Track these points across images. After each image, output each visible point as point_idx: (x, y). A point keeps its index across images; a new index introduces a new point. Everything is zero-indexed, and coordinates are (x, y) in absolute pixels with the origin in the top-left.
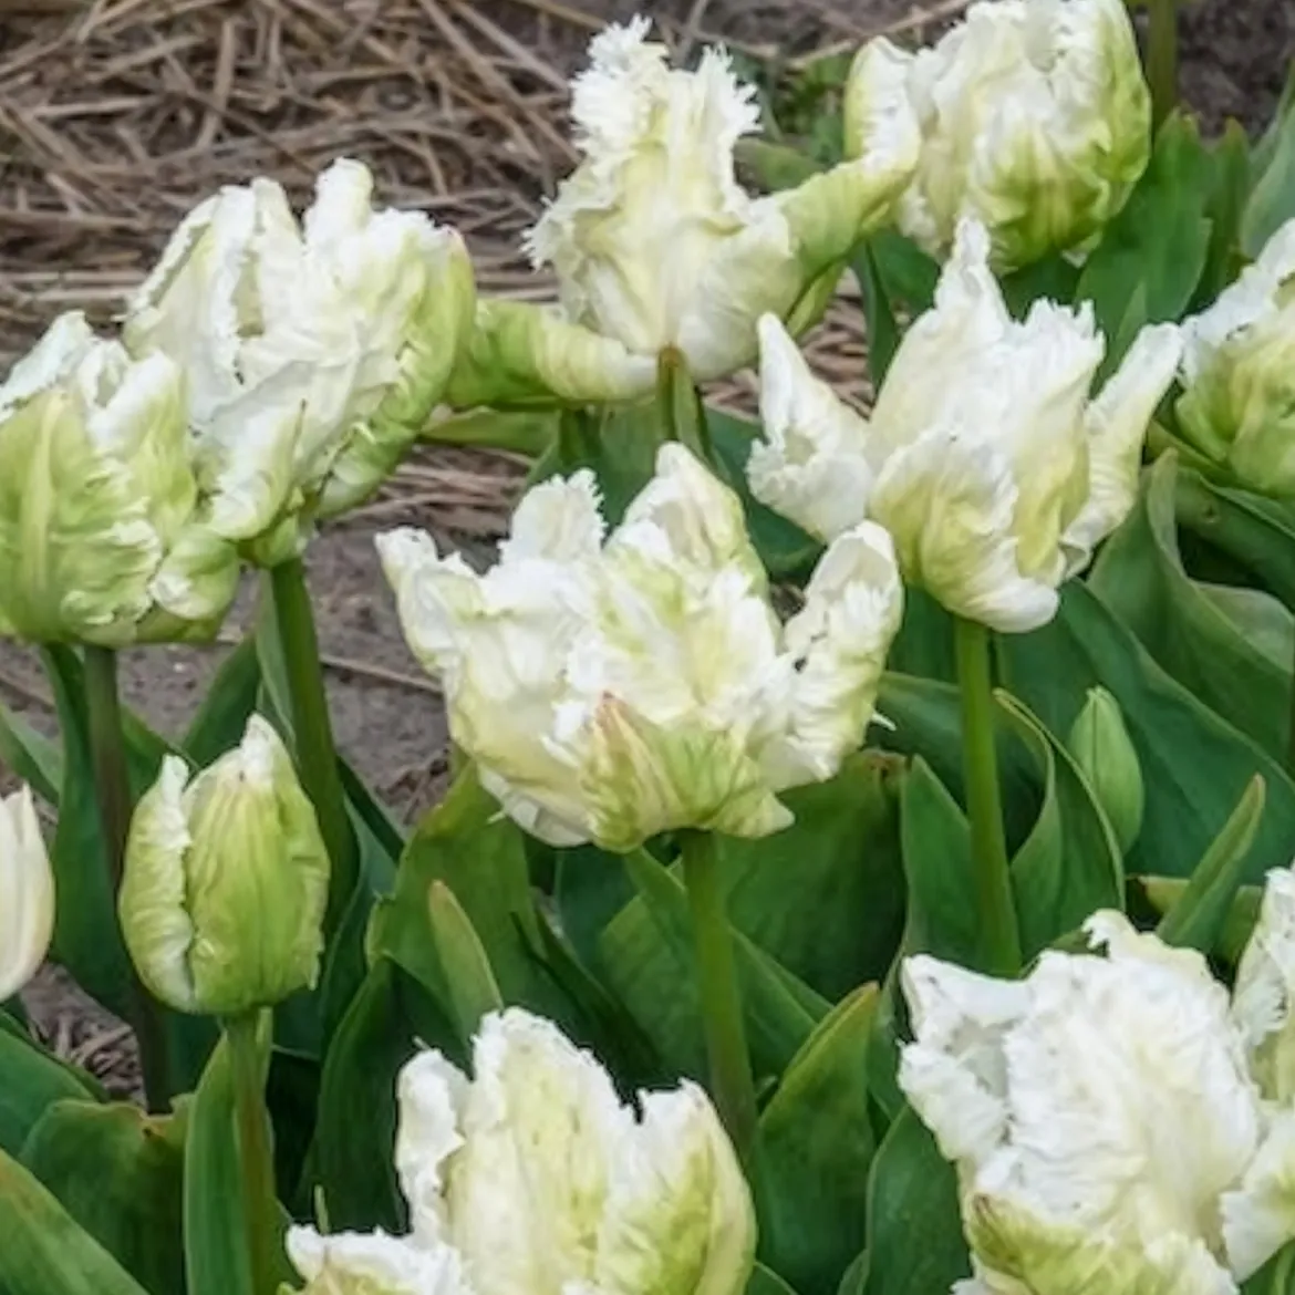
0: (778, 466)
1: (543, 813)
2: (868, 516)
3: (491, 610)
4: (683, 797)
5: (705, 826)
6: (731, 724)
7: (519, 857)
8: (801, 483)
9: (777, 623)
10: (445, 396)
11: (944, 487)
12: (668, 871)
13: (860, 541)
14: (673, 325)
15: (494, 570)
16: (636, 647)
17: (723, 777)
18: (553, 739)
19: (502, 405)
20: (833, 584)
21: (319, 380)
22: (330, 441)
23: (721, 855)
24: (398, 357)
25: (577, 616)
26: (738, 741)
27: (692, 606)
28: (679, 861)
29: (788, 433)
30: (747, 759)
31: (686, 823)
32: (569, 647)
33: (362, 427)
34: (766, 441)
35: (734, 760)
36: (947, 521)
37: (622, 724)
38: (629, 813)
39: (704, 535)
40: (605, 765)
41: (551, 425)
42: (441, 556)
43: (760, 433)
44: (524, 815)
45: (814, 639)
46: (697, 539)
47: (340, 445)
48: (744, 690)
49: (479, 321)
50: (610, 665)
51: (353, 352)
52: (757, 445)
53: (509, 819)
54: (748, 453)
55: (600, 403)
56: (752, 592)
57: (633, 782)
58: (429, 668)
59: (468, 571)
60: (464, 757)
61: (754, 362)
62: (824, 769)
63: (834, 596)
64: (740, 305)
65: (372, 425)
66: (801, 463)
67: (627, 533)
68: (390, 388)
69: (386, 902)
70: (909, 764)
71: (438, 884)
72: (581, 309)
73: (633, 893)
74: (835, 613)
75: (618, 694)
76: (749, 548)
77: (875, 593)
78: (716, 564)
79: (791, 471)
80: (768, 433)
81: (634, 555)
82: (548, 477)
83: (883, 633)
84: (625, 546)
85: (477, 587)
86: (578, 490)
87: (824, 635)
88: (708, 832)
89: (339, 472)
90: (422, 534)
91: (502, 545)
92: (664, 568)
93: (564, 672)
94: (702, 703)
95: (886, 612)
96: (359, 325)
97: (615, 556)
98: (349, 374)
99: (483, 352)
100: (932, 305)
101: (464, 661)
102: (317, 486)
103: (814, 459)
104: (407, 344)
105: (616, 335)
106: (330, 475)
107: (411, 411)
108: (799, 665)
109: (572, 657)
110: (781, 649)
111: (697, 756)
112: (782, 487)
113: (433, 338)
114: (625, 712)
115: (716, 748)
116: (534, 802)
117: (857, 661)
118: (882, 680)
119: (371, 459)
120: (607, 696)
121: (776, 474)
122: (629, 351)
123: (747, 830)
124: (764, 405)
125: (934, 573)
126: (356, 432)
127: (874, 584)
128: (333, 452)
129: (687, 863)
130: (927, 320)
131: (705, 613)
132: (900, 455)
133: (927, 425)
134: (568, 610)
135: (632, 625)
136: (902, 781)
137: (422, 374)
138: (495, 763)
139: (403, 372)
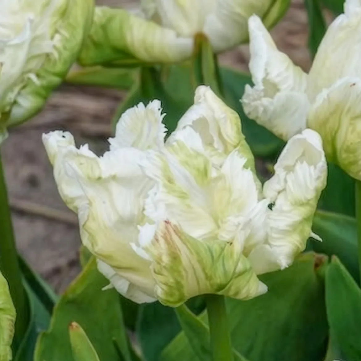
0: (259, 98)
1: (132, 286)
2: (308, 127)
3: (105, 175)
4: (208, 278)
5: (220, 293)
6: (233, 239)
7: (118, 311)
8: (272, 108)
9: (259, 183)
10: (78, 59)
11: (349, 110)
12: (199, 318)
13: (305, 140)
14: (202, 22)
15: (106, 154)
16: (183, 196)
17: (230, 266)
18: (138, 245)
19: (108, 64)
20: (290, 162)
21: (9, 52)
22: (15, 84)
23: (228, 308)
24: (52, 38)
25: (151, 179)
26: (238, 247)
27: (213, 174)
28: (205, 313)
29: (265, 81)
30: (243, 257)
31: (209, 291)
32: (147, 196)
33: (33, 77)
34: (252, 85)
35: (235, 257)
36: (350, 129)
37: (175, 238)
38: (179, 285)
39: (220, 135)
40: (166, 259)
41: (135, 75)
42: (78, 147)
43: (249, 80)
44: (122, 287)
45: (279, 192)
46: (216, 138)
47: (21, 85)
48: (242, 219)
49: (96, 19)
50: (168, 206)
51: (27, 35)
52: (248, 87)
53: (114, 290)
54: (243, 91)
55: (162, 64)
56: (245, 167)
57: (181, 268)
58: (71, 207)
59: (92, 155)
60: (88, 255)
61: (246, 41)
62: (284, 262)
63: (290, 169)
64: (239, 10)
65: (38, 76)
66: (272, 97)
67: (179, 135)
68: (48, 56)
69: (45, 335)
70: (330, 260)
71: (74, 324)
72: (151, 12)
73: (179, 330)
74: (290, 178)
75: (173, 221)
76: (244, 142)
77: (312, 167)
78: (226, 152)
79: (265, 101)
80: (254, 80)
81: (182, 146)
82: (137, 104)
83: (316, 190)
84: (176, 141)
85: (97, 163)
86: (152, 112)
87: (284, 190)
88: (222, 297)
89: (21, 100)
90: (68, 134)
91: (110, 140)
92: (198, 154)
93: (144, 209)
94: (219, 227)
95: (318, 178)
96: (31, 21)
97: (172, 146)
98: (26, 48)
99: (98, 36)
100: (343, 12)
101: (90, 204)
102: (7, 109)
103: (278, 94)
104: (57, 31)
105: (171, 26)
106: (15, 103)
107: (59, 68)
108: (271, 206)
109: (148, 201)
110: (262, 197)
111: (215, 255)
112: (261, 109)
113: (71, 27)
114: (177, 231)
115: (225, 251)
116: (127, 279)
117: (302, 204)
118: (315, 214)
119: (37, 93)
120: (167, 222)
121: (258, 103)
122: (178, 35)
123: (242, 296)
124: (251, 64)
125: (343, 158)
126: (29, 79)
127: (312, 163)
128: (16, 90)
129: (209, 313)
130: (340, 20)
131: (220, 178)
132: (324, 93)
133: (340, 77)
134: (146, 176)
135: (180, 184)
136: (326, 270)
137: (65, 48)
138: (107, 258)
139: (55, 47)
